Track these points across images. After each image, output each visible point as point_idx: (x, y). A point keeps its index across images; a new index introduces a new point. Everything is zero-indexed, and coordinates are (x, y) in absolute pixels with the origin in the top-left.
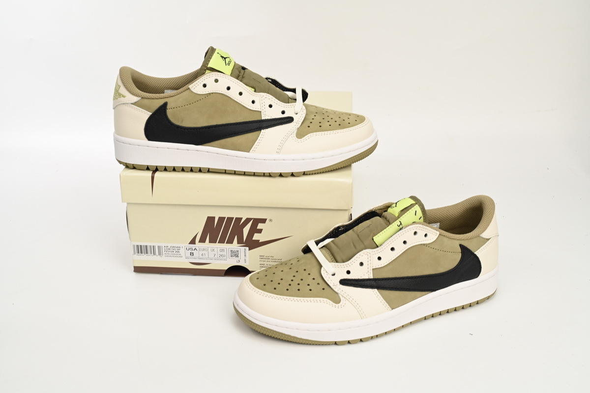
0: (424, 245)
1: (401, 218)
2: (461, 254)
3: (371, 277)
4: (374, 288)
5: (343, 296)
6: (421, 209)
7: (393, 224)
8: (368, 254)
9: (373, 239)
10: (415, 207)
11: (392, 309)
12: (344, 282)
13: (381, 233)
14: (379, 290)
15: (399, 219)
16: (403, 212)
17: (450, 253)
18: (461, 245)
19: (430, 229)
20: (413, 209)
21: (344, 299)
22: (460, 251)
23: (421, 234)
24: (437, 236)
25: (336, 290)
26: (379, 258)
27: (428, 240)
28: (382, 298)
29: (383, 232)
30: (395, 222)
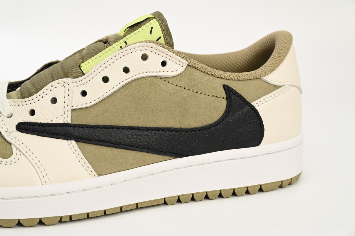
0: (161, 78)
1: (127, 37)
2: (225, 101)
3: (69, 121)
4: (71, 140)
5: (17, 148)
6: (161, 26)
7: (114, 45)
8: (66, 85)
9: (80, 66)
10: (152, 22)
11: (99, 175)
12: (23, 127)
13: (93, 58)
14: (80, 144)
15: (125, 39)
16: (131, 29)
17: (207, 96)
18: (226, 88)
19: (170, 53)
20: (148, 24)
21: (19, 153)
22: (225, 97)
23: (155, 60)
24: (185, 67)
25: (8, 139)
26: (84, 93)
27: (166, 72)
28: (81, 155)
29: (97, 56)
30: (118, 43)
